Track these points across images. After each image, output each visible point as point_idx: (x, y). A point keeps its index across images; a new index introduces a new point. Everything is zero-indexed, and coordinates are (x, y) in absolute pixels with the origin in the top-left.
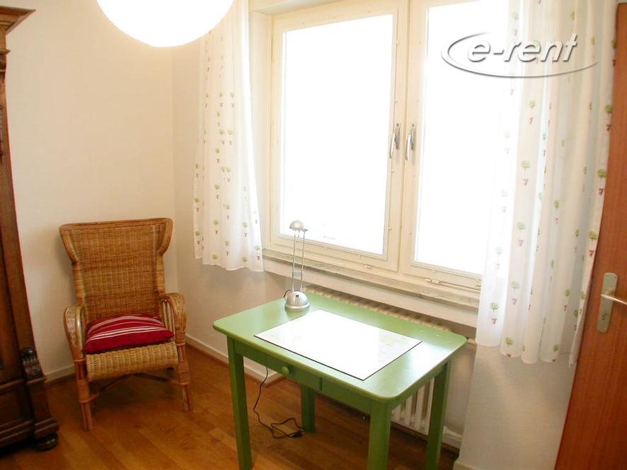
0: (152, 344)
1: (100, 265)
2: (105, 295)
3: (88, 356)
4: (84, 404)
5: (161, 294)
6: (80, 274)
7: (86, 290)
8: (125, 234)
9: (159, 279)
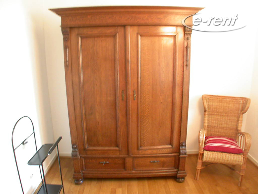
0: (232, 153)
1: (215, 113)
2: (215, 126)
3: (205, 151)
4: (198, 170)
5: (239, 131)
6: (207, 116)
7: (208, 123)
8: (228, 102)
9: (240, 124)
